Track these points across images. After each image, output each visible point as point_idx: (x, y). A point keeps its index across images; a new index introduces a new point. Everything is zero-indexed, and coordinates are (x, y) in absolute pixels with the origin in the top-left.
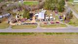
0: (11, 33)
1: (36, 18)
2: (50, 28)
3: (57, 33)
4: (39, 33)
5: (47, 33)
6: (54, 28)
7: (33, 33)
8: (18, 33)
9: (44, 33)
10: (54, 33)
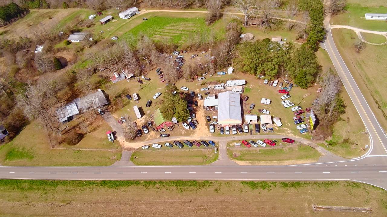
0: (137, 183)
1: (209, 119)
2: (262, 164)
3: (285, 184)
4: (227, 183)
5: (253, 185)
6: (275, 164)
7: (207, 182)
8: (161, 182)
9: (244, 182)
10: (274, 183)
